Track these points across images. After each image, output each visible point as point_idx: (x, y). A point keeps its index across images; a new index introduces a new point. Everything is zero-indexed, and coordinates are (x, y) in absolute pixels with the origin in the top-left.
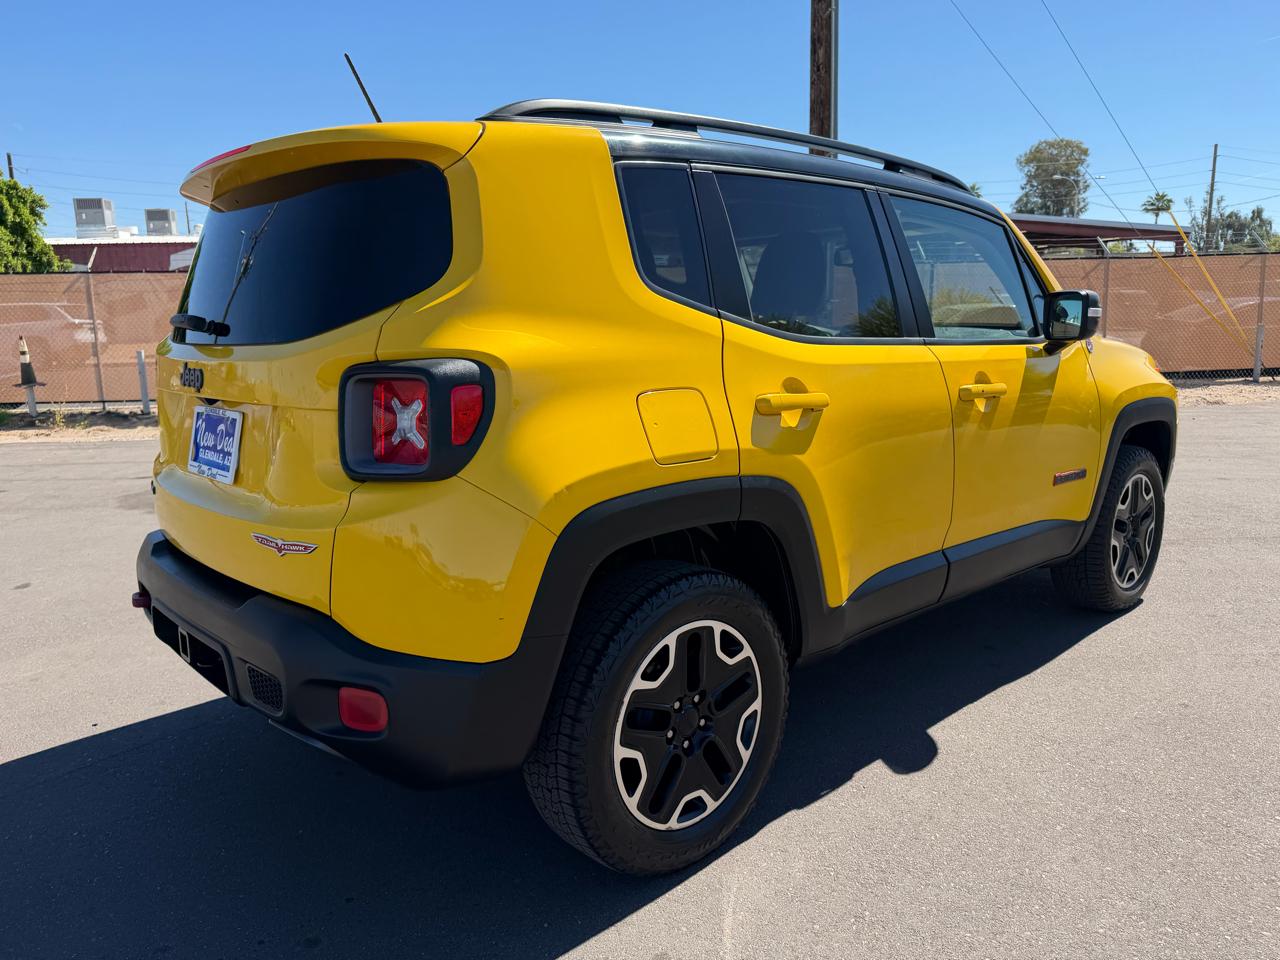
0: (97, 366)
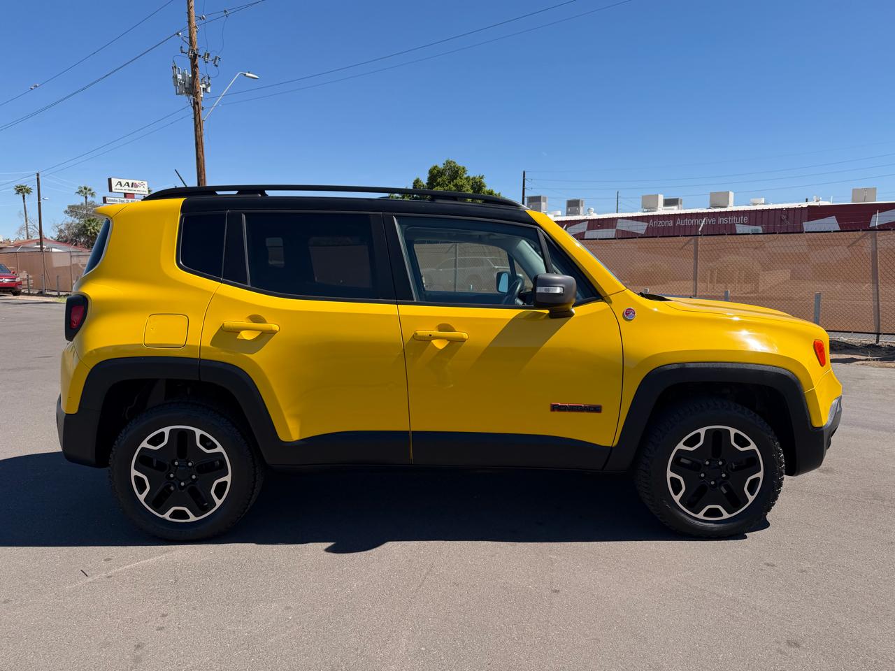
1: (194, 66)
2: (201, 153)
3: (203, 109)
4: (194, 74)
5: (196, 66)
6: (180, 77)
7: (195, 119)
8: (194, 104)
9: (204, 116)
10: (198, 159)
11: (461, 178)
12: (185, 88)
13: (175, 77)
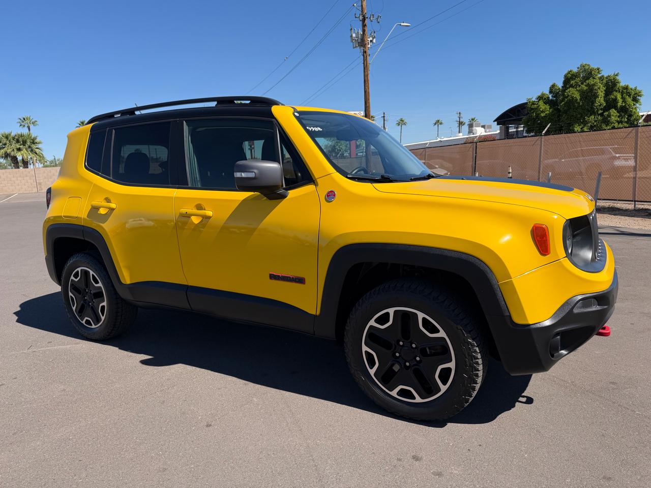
0: (635, 178)
1: (364, 26)
2: (367, 88)
3: (369, 56)
4: (364, 31)
5: (365, 25)
6: (354, 35)
7: (364, 63)
8: (363, 52)
9: (370, 60)
10: (365, 92)
11: (594, 78)
12: (358, 43)
13: (352, 36)
